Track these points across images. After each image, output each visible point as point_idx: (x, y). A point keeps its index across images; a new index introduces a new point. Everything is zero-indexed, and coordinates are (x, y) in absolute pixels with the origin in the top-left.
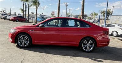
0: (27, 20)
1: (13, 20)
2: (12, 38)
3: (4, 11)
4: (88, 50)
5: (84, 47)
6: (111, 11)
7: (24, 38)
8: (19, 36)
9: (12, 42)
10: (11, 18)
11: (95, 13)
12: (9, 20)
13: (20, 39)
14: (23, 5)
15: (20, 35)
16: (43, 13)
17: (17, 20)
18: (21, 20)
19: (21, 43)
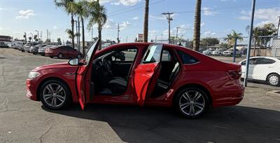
0: (81, 54)
1: (51, 56)
2: (30, 88)
3: (35, 37)
4: (192, 113)
5: (182, 107)
6: (273, 28)
7: (55, 89)
8: (46, 85)
9: (32, 98)
10: (47, 50)
11: (235, 34)
12: (43, 54)
13: (47, 92)
14: (73, 21)
15: (48, 84)
16: (118, 39)
17: (60, 56)
18: (68, 54)
19: (50, 100)
